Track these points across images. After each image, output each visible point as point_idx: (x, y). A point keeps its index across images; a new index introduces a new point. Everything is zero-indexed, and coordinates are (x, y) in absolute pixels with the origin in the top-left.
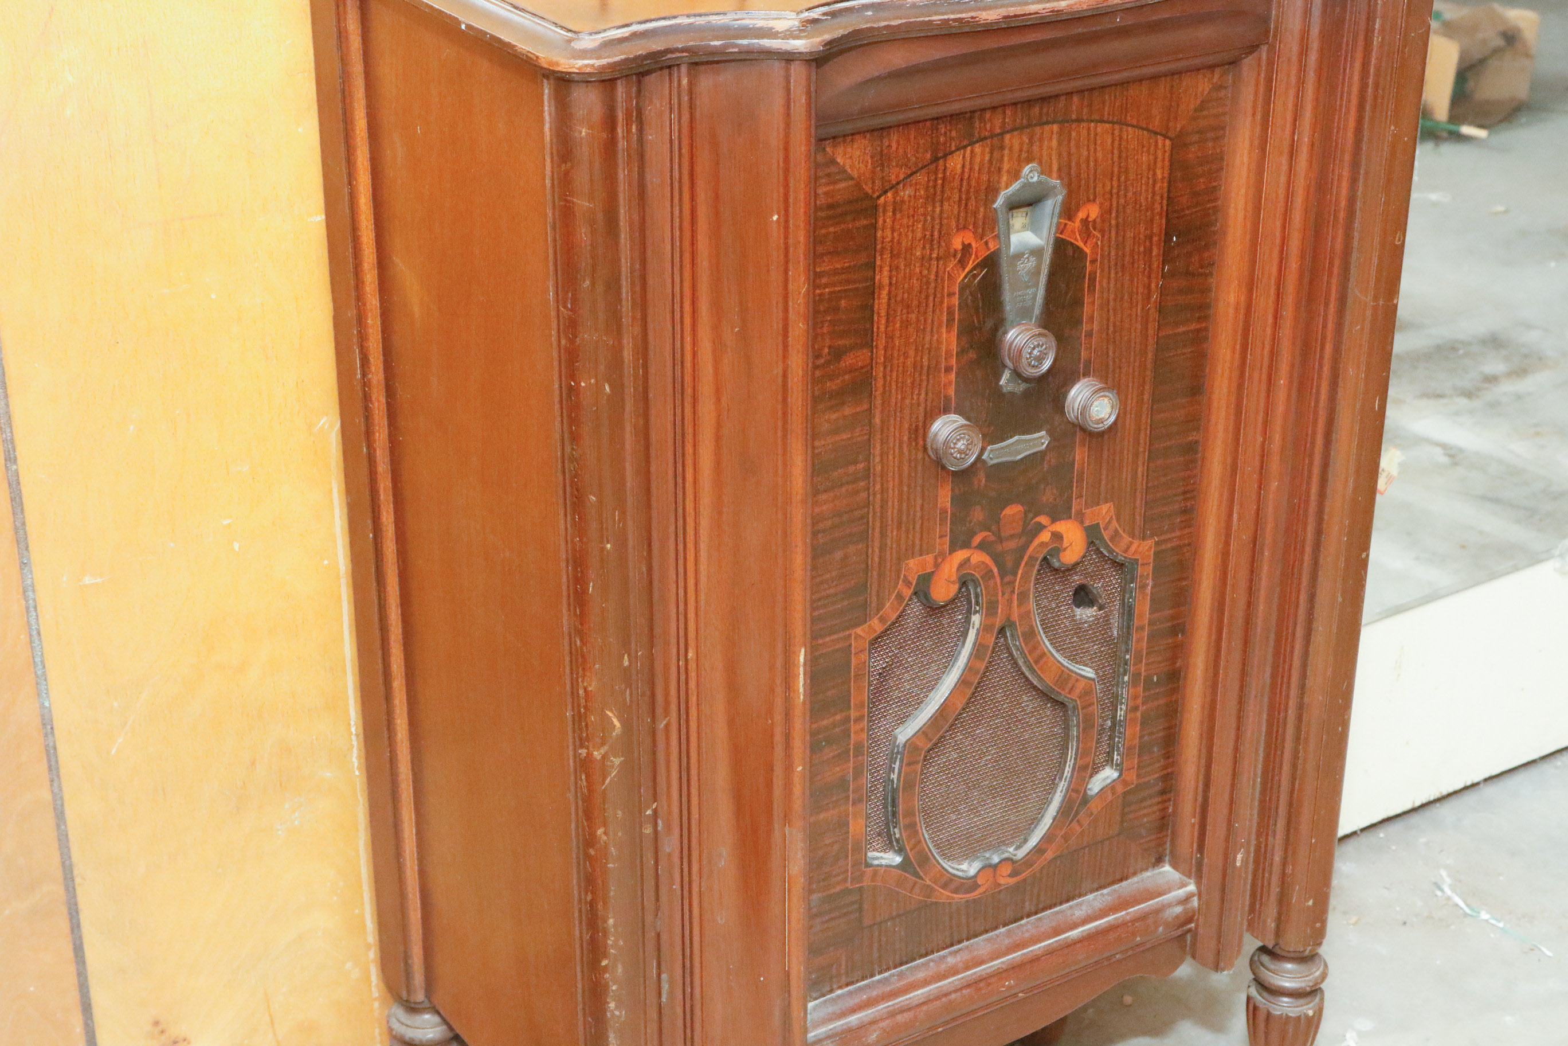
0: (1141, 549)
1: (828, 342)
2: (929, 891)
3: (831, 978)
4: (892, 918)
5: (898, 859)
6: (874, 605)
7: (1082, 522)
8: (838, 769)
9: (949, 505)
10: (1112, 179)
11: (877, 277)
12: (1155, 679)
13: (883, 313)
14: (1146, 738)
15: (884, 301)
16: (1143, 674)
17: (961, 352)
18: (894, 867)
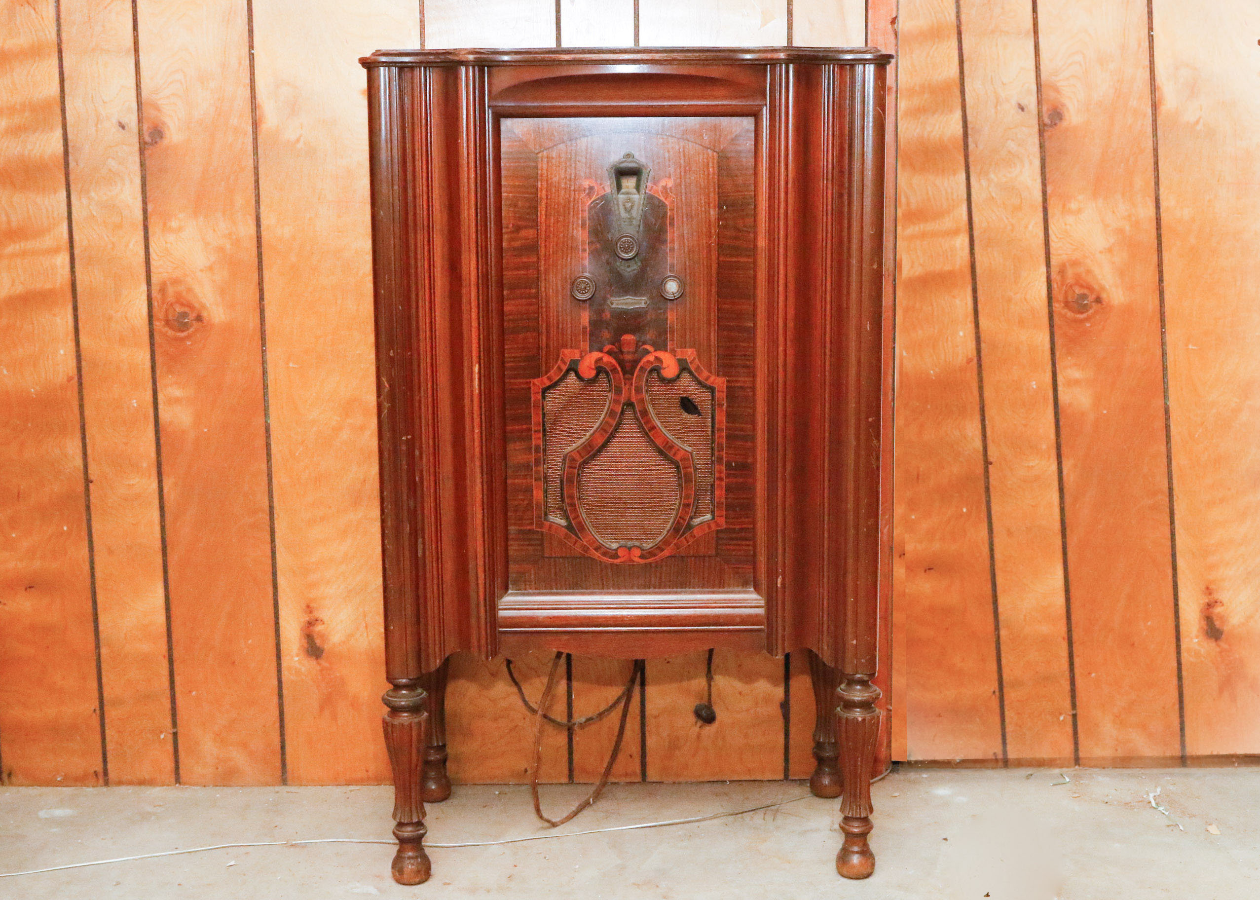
0: (717, 381)
1: (512, 221)
2: (585, 549)
3: (525, 581)
4: (563, 558)
5: (563, 522)
6: (544, 368)
7: (675, 356)
8: (525, 457)
9: (587, 324)
10: (680, 168)
11: (539, 193)
12: (734, 464)
13: (543, 212)
14: (729, 500)
15: (544, 206)
16: (725, 459)
17: (591, 243)
18: (563, 526)
